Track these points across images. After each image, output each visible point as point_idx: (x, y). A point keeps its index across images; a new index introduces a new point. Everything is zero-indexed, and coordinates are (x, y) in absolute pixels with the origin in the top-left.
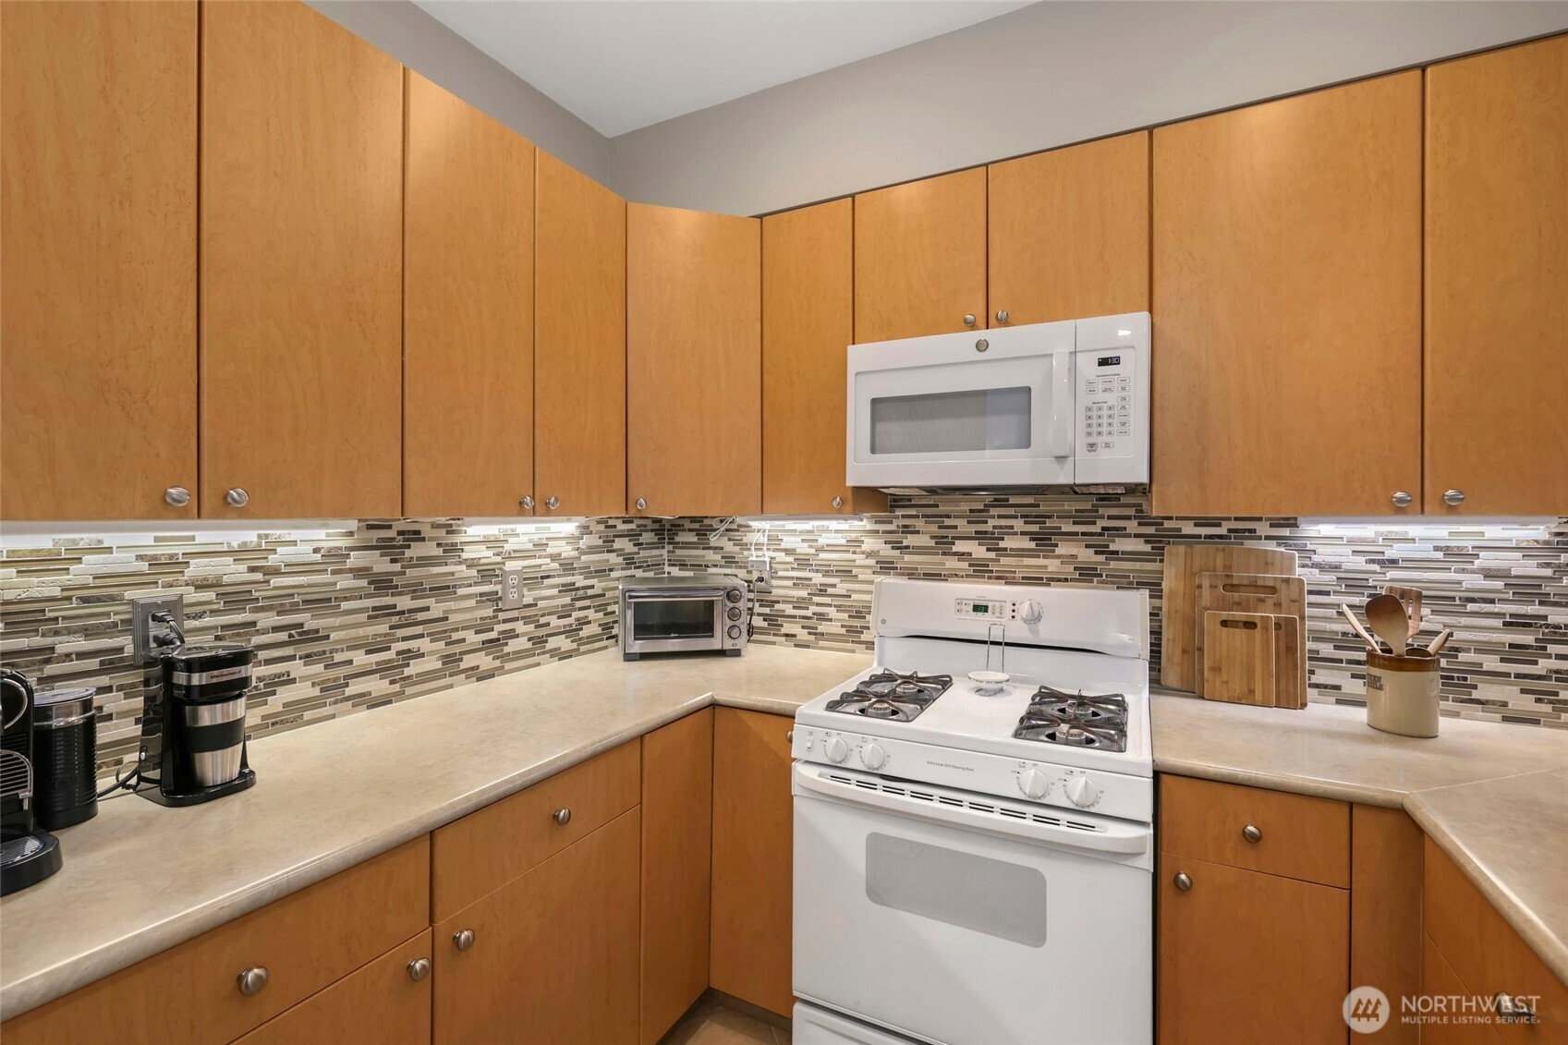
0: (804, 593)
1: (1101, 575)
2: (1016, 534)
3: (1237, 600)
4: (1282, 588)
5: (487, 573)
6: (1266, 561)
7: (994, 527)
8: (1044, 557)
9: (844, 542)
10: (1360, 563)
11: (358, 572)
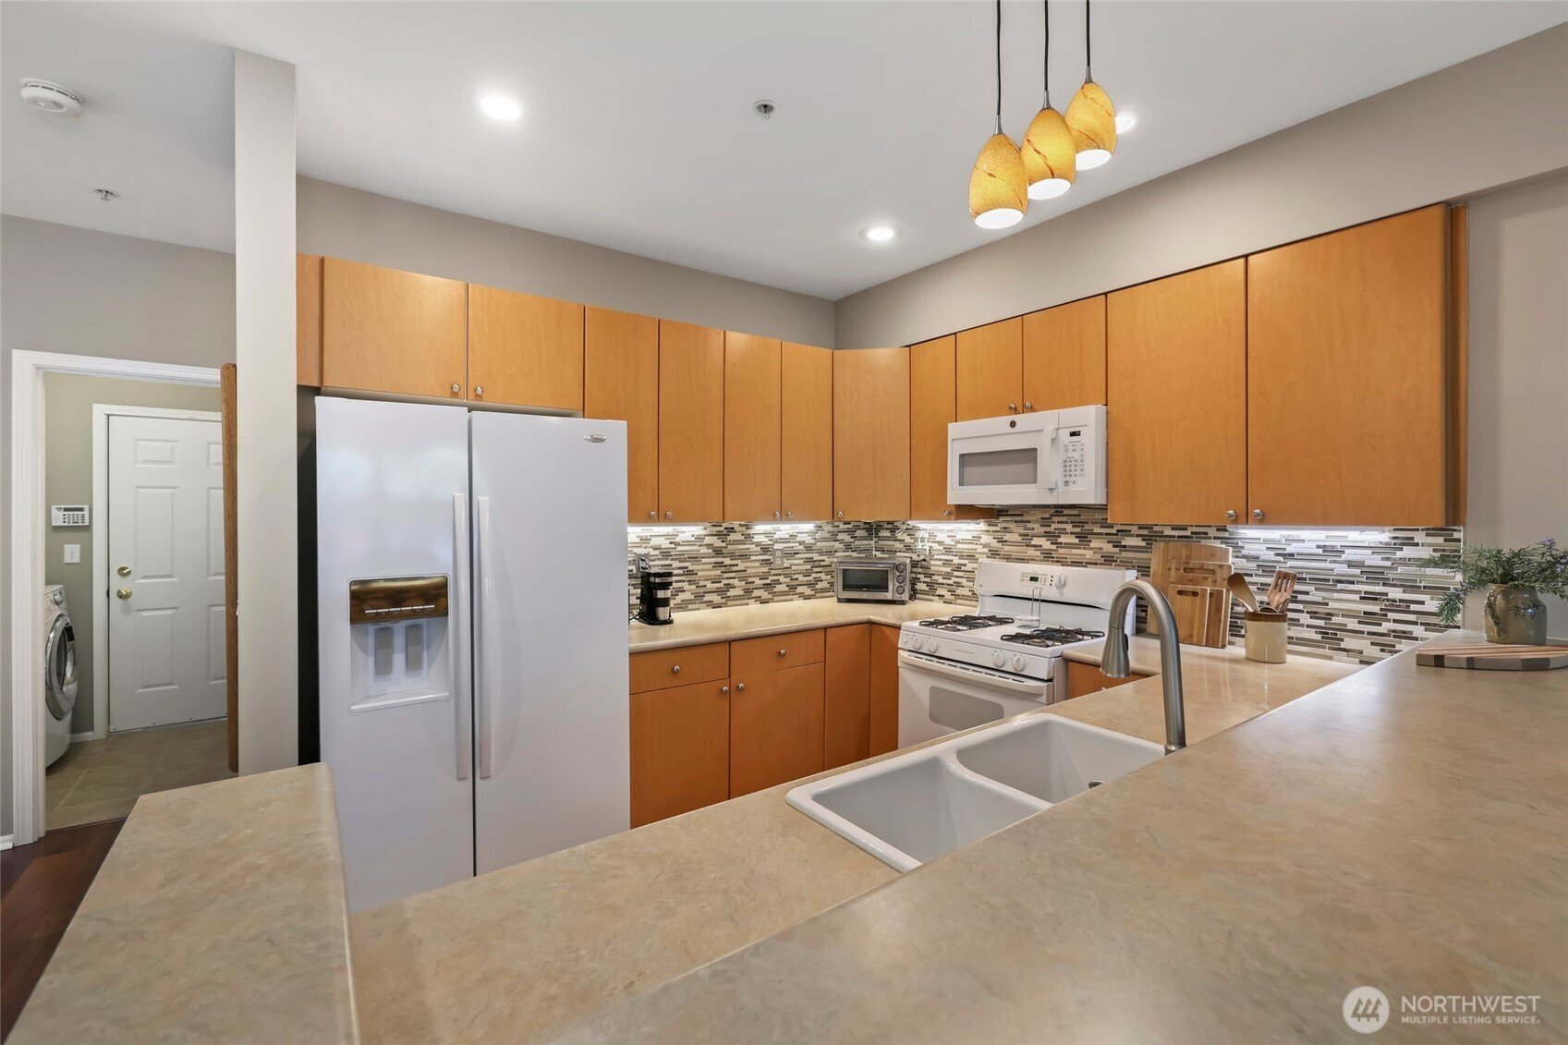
0: (948, 570)
1: (1116, 561)
2: (1067, 533)
3: (1190, 578)
4: (1218, 571)
5: (765, 550)
6: (1212, 553)
7: (1055, 529)
8: (1084, 549)
9: (971, 538)
10: (1270, 555)
11: (709, 546)
